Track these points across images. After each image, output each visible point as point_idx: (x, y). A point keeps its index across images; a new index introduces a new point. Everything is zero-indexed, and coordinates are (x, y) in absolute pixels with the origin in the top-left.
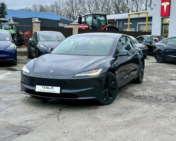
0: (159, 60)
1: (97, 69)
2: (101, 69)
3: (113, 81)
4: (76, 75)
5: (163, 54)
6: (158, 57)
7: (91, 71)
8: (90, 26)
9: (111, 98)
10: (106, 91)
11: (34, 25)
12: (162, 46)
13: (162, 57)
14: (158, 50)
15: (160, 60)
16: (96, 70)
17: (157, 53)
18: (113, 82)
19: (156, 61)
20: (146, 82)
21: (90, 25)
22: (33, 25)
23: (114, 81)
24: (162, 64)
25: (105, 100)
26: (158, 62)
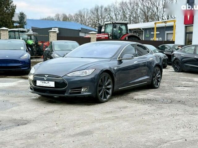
0: (176, 69)
6: (176, 66)
8: (109, 36)
11: (51, 34)
13: (179, 66)
14: (176, 59)
15: (178, 69)
17: (175, 62)
21: (110, 34)
22: (49, 35)
24: (179, 73)
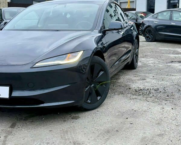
0: (148, 39)
1: (74, 51)
2: (82, 52)
3: (101, 70)
4: (37, 64)
5: (153, 32)
6: (147, 35)
7: (64, 56)
9: (99, 98)
10: (90, 88)
12: (152, 21)
15: (150, 39)
16: (74, 54)
17: (146, 30)
18: (101, 73)
19: (145, 40)
20: (141, 67)
23: (103, 71)
25: (90, 102)
26: (147, 41)
